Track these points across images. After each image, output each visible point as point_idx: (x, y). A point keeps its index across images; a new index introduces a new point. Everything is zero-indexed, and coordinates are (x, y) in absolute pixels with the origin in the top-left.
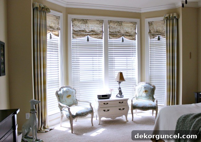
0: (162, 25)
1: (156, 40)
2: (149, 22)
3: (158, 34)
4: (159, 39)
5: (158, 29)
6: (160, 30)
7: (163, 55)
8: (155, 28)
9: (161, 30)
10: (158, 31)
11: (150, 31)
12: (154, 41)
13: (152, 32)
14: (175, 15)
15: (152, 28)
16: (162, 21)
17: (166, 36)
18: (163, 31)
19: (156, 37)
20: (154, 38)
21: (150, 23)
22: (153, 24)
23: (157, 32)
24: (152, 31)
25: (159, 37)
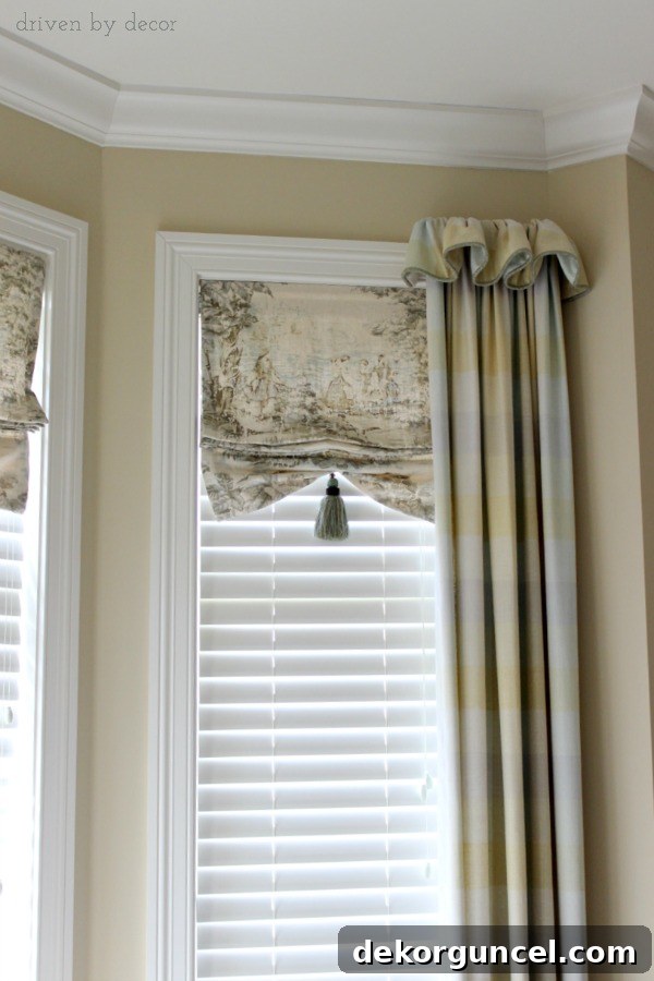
0: (378, 345)
1: (285, 538)
2: (204, 288)
3: (320, 459)
4: (334, 522)
5: (323, 382)
6: (348, 409)
7: (383, 732)
8: (282, 366)
9: (361, 400)
10: (325, 413)
11: (214, 396)
12: (262, 538)
13: (247, 422)
14: (552, 240)
15: (246, 367)
16: (380, 293)
17: (436, 494)
18: (396, 427)
19: (291, 487)
20: (265, 497)
21: (225, 298)
22: (265, 318)
23: (314, 422)
24: (247, 410)
25: (333, 491)
